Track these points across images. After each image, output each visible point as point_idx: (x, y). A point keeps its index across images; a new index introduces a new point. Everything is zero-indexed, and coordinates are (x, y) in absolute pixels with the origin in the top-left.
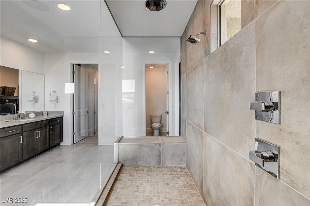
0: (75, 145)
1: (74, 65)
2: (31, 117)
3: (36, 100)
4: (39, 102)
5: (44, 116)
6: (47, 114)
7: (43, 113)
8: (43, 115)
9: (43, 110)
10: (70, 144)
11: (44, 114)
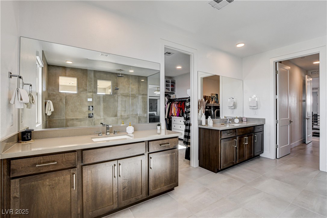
0: (277, 160)
1: (277, 63)
2: (236, 122)
3: (235, 106)
4: (237, 108)
5: (244, 122)
6: (246, 120)
7: (242, 119)
8: (242, 121)
9: (242, 116)
10: (273, 159)
11: (244, 120)
